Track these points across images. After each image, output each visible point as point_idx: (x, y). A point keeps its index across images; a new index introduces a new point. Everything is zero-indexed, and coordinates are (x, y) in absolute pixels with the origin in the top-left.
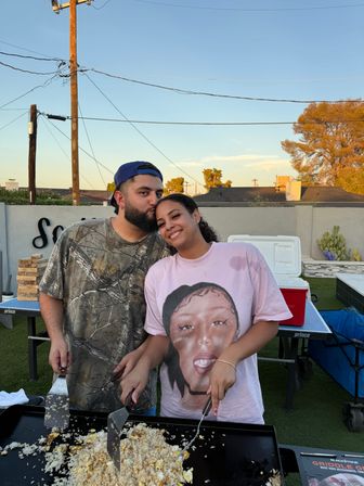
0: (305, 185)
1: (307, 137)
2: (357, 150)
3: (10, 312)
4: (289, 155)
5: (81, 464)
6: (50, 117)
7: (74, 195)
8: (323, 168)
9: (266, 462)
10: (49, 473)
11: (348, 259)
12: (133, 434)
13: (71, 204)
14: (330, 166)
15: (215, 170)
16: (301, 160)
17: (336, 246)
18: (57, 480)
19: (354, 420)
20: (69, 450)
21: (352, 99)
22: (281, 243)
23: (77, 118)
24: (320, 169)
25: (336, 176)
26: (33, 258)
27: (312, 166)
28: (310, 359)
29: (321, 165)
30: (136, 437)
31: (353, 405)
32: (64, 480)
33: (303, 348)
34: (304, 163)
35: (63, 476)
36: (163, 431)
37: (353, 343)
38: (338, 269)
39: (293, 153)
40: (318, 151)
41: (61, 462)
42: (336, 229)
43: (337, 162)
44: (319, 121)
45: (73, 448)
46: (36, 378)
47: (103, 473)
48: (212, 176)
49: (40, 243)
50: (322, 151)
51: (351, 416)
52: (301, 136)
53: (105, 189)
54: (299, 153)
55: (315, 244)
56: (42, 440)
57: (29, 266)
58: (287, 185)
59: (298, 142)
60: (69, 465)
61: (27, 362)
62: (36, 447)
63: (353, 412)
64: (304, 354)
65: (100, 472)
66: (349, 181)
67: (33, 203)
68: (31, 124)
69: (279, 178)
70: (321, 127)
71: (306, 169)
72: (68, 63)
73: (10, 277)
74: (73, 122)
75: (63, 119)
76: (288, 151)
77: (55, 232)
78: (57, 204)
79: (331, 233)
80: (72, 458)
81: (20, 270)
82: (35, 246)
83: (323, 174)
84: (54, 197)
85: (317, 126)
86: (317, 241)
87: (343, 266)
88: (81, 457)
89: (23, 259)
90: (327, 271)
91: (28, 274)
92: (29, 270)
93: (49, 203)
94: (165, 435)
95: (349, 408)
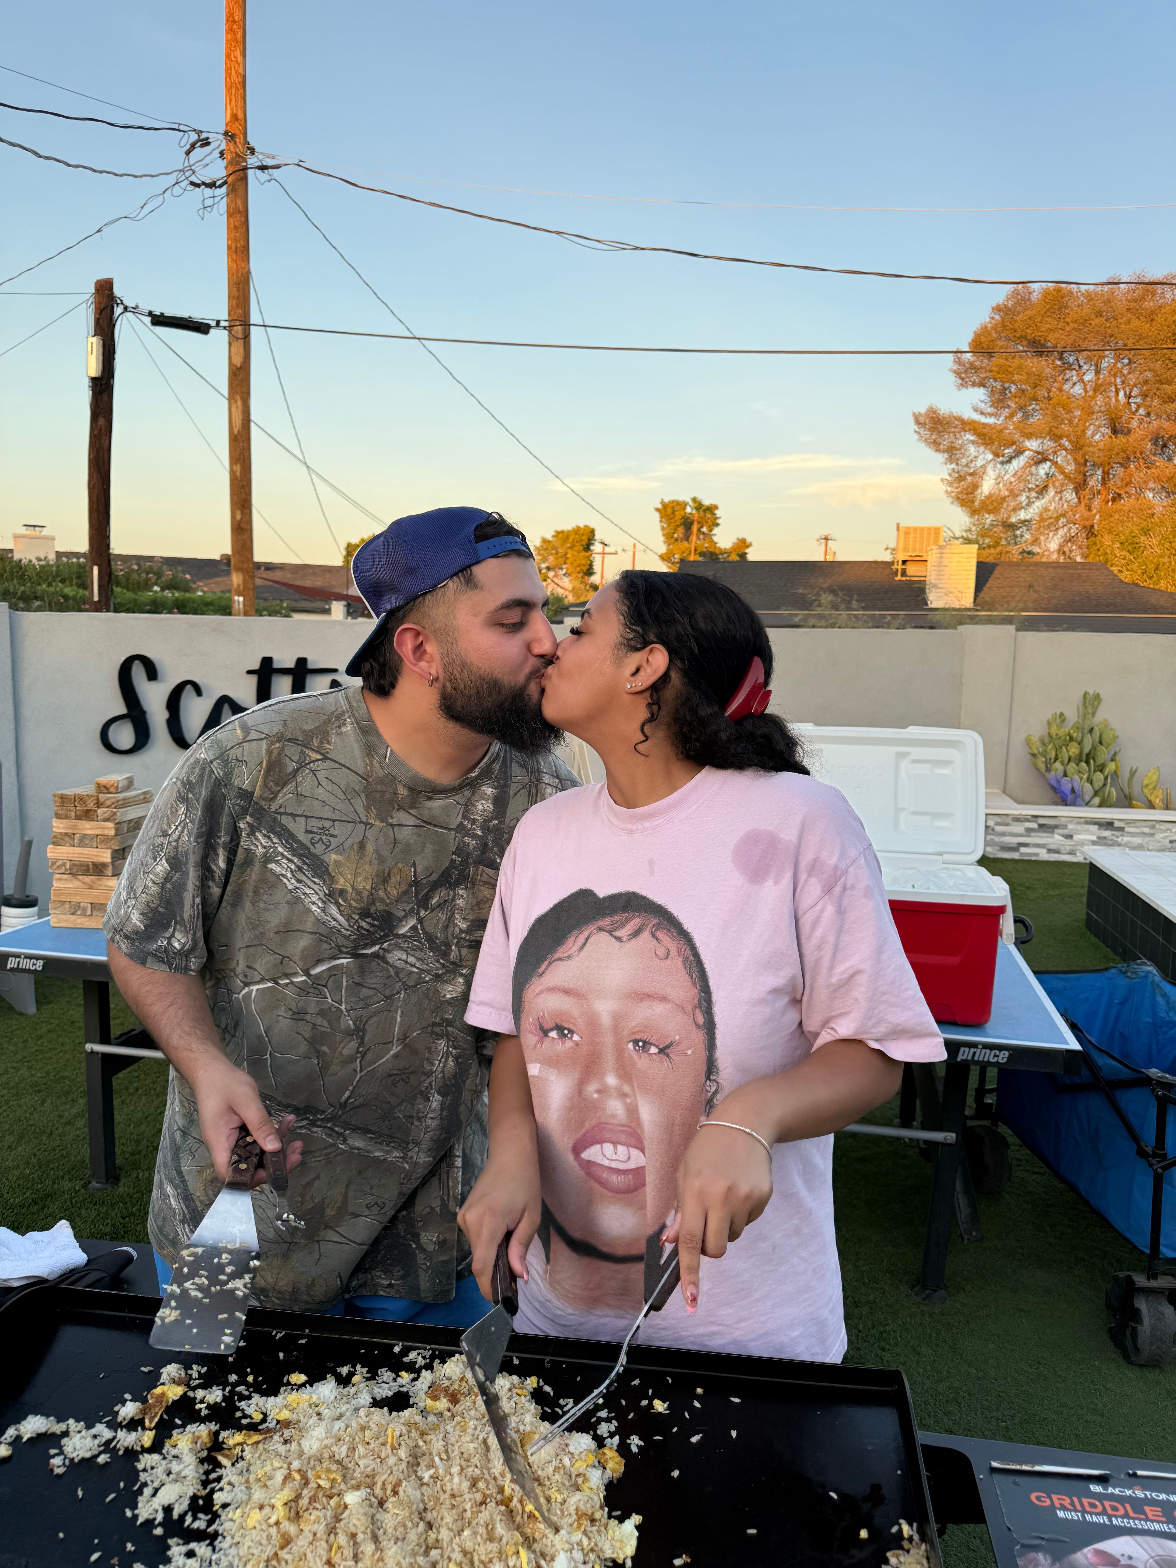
0: (990, 556)
1: (999, 400)
2: (1161, 443)
3: (28, 964)
4: (941, 457)
5: (258, 1495)
6: (159, 320)
7: (236, 579)
8: (1049, 501)
9: (876, 1495)
10: (149, 1523)
11: (1127, 801)
12: (434, 1391)
13: (226, 610)
14: (1070, 495)
15: (699, 506)
16: (978, 475)
17: (1088, 758)
18: (177, 1550)
19: (1146, 1327)
20: (216, 1446)
21: (1151, 276)
22: (916, 752)
23: (246, 325)
24: (1039, 504)
25: (1090, 531)
26: (102, 788)
27: (1014, 494)
28: (1003, 1129)
29: (1042, 490)
30: (443, 1404)
31: (1140, 1280)
32: (201, 1549)
33: (981, 1092)
34: (987, 486)
35: (200, 1536)
36: (532, 1382)
37: (1147, 1081)
38: (1092, 833)
39: (952, 452)
40: (1033, 445)
41: (191, 1487)
42: (1091, 702)
43: (1095, 482)
44: (1039, 348)
45: (232, 1438)
46: (113, 1176)
47: (332, 1531)
48: (687, 524)
49: (124, 736)
50: (1049, 444)
51: (1135, 1315)
52: (979, 395)
53: (337, 560)
54: (972, 450)
55: (1019, 751)
56: (129, 1410)
57: (88, 815)
58: (932, 557)
59: (969, 414)
60: (219, 1498)
61: (80, 1123)
62: (107, 1434)
63: (1141, 1304)
64: (982, 1110)
65: (321, 1529)
66: (1133, 547)
67: (103, 605)
68: (95, 342)
69: (905, 533)
70: (1045, 366)
71: (993, 504)
72: (219, 143)
73: (28, 846)
74: (232, 339)
75: (201, 328)
76: (936, 445)
77: (174, 702)
78: (182, 607)
79: (1072, 717)
80: (229, 1473)
81: (59, 826)
82: (109, 746)
83: (1047, 522)
84: (171, 586)
85: (1034, 364)
86: (1028, 741)
87: (1109, 825)
88: (258, 1471)
89: (70, 792)
90: (1056, 839)
91: (84, 841)
92: (87, 827)
93: (156, 607)
94: (537, 1396)
95: (1130, 1290)
